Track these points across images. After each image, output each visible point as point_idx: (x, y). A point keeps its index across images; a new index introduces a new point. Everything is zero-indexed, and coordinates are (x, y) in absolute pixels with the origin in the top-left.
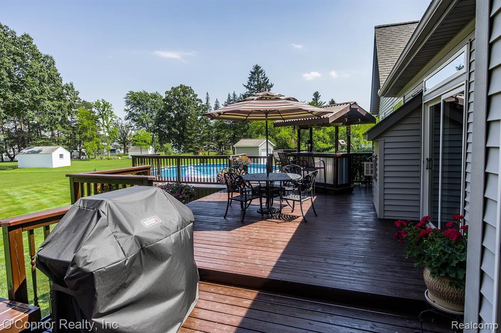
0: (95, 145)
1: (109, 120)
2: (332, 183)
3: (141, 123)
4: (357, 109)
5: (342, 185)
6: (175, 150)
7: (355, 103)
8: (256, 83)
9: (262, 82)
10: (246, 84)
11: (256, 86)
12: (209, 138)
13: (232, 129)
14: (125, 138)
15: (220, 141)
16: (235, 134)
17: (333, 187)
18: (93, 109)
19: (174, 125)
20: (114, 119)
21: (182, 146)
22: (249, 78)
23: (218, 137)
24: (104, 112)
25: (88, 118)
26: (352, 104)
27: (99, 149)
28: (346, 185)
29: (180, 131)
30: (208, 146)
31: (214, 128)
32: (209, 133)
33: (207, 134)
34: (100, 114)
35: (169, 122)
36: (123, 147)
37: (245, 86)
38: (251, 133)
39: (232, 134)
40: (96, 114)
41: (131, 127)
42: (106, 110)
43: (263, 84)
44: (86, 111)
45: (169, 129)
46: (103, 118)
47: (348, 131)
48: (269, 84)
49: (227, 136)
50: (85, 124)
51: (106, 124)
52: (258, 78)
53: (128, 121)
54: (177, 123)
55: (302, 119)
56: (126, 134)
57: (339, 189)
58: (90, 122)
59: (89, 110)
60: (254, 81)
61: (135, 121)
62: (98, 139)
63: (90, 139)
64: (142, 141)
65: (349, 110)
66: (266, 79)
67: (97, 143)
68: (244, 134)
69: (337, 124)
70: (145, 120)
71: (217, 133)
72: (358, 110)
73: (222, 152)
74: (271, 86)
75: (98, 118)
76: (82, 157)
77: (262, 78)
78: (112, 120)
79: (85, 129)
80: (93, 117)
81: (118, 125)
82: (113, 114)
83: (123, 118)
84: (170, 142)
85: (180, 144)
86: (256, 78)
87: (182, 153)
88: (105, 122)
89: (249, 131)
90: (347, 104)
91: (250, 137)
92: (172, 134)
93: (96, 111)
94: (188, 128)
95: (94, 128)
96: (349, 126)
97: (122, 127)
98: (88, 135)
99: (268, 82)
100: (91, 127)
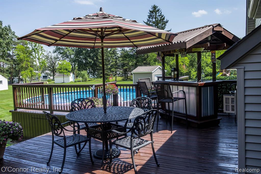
0: (30, 73)
1: (40, 53)
2: (195, 114)
3: (65, 55)
4: (222, 31)
5: (207, 118)
6: (91, 75)
7: (219, 25)
8: (154, 20)
9: (159, 19)
10: (146, 21)
11: (154, 23)
12: (116, 66)
13: (134, 58)
14: (53, 67)
15: (125, 68)
16: (137, 62)
17: (196, 120)
18: (28, 46)
19: (90, 56)
20: (43, 52)
21: (96, 73)
22: (148, 16)
23: (123, 65)
24: (36, 47)
25: (24, 53)
26: (215, 26)
27: (32, 76)
28: (211, 117)
29: (94, 61)
30: (116, 72)
31: (120, 58)
32: (116, 62)
33: (114, 62)
34: (33, 49)
35: (86, 53)
36: (52, 74)
37: (145, 22)
38: (150, 61)
39: (134, 62)
40: (30, 49)
41: (58, 58)
42: (37, 46)
43: (160, 21)
44: (22, 47)
45: (85, 59)
46: (35, 51)
47: (213, 57)
48: (165, 20)
49: (130, 64)
50: (22, 57)
51: (37, 57)
52: (156, 16)
53: (55, 54)
54: (92, 55)
55: (160, 45)
56: (55, 64)
57: (203, 122)
58: (25, 55)
59: (25, 46)
60: (152, 18)
61: (61, 53)
62: (31, 69)
63: (26, 69)
64: (64, 69)
65: (211, 33)
66: (162, 17)
67: (31, 71)
68: (145, 62)
69: (199, 50)
70: (68, 53)
71: (122, 62)
72: (223, 33)
73: (127, 78)
74: (167, 22)
75: (32, 52)
76: (20, 82)
77: (159, 16)
78: (42, 53)
79: (21, 61)
80: (28, 52)
81: (48, 57)
82: (43, 48)
83: (52, 52)
84: (86, 70)
85: (94, 71)
86: (154, 16)
87: (96, 78)
88: (37, 55)
89: (148, 60)
90: (209, 26)
91: (149, 64)
92: (88, 63)
93: (30, 47)
94: (99, 58)
95: (29, 60)
96: (214, 52)
97: (51, 58)
98: (24, 65)
99: (164, 19)
100: (26, 59)
